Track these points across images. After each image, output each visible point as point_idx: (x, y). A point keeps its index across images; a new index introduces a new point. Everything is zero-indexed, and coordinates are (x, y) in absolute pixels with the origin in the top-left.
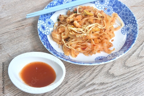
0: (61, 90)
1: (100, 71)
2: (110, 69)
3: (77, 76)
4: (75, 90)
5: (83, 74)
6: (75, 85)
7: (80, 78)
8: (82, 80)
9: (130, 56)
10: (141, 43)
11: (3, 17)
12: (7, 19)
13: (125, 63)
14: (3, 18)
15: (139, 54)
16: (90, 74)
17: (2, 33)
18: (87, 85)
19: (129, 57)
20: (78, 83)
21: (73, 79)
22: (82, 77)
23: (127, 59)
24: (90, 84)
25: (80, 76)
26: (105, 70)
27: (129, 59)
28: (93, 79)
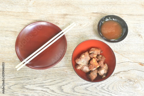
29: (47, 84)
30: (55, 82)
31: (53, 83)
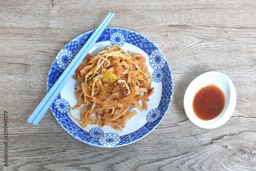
0: (55, 155)
1: (106, 159)
2: (116, 164)
3: (79, 150)
4: (66, 164)
5: (86, 152)
6: (70, 158)
7: (81, 154)
8: (80, 157)
9: (152, 162)
10: (177, 154)
11: (51, 26)
12: (54, 31)
13: (137, 167)
14: (50, 28)
15: (162, 166)
16: (93, 157)
17: (39, 50)
18: (81, 166)
19: (149, 163)
20: (75, 158)
21: (73, 151)
22: (83, 154)
23: (145, 164)
24: (85, 166)
25: (81, 153)
26: (112, 161)
27: (147, 165)
28: (92, 163)
29: (85, 162)
30: (101, 157)
31: (97, 159)
